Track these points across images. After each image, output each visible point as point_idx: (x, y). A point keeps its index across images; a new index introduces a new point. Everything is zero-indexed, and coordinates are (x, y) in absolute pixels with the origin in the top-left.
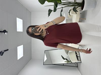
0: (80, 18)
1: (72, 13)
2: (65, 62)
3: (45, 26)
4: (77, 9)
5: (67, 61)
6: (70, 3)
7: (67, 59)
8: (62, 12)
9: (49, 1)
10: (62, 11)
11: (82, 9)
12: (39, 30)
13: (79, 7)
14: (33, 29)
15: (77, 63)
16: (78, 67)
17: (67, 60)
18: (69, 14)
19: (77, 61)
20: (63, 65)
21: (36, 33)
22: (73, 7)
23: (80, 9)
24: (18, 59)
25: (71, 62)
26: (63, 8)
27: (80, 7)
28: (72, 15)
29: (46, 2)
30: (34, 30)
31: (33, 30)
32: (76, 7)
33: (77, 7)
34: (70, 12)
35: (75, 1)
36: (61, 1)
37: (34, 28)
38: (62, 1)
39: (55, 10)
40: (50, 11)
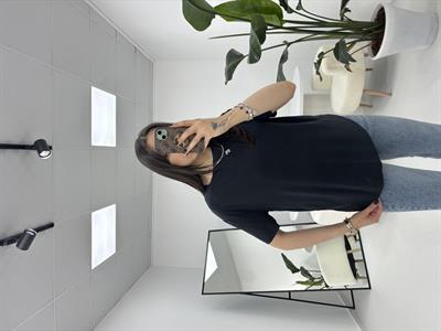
0: (364, 91)
1: (329, 68)
3: (215, 126)
4: (350, 52)
5: (305, 279)
6: (322, 24)
7: (306, 268)
8: (284, 65)
9: (229, 18)
10: (284, 58)
11: (376, 48)
12: (189, 139)
13: (361, 40)
15: (351, 290)
16: (354, 308)
17: (305, 273)
18: (318, 73)
19: (351, 283)
20: (287, 295)
21: (174, 151)
22: (332, 43)
23: (366, 50)
24: (94, 266)
25: (323, 285)
26: (289, 44)
27: (366, 43)
28: (331, 77)
29: (218, 21)
30: (164, 137)
31: (160, 137)
32: (347, 41)
33: (353, 43)
34: (319, 62)
35: (342, 15)
36: (281, 16)
37: (164, 132)
38: (286, 16)
39: (255, 55)
40: (233, 59)
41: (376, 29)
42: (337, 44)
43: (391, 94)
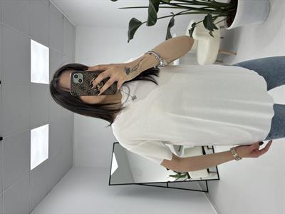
1: (197, 35)
2: (171, 176)
3: (128, 71)
4: (215, 22)
6: (194, 2)
11: (229, 22)
13: (220, 16)
14: (76, 77)
15: (206, 180)
16: (207, 192)
19: (205, 176)
20: (166, 185)
22: (203, 16)
23: (223, 23)
24: (32, 168)
25: (187, 177)
26: (174, 16)
28: (198, 41)
31: (76, 81)
32: (213, 15)
34: (193, 30)
41: (231, 9)
42: (206, 17)
43: (236, 54)
